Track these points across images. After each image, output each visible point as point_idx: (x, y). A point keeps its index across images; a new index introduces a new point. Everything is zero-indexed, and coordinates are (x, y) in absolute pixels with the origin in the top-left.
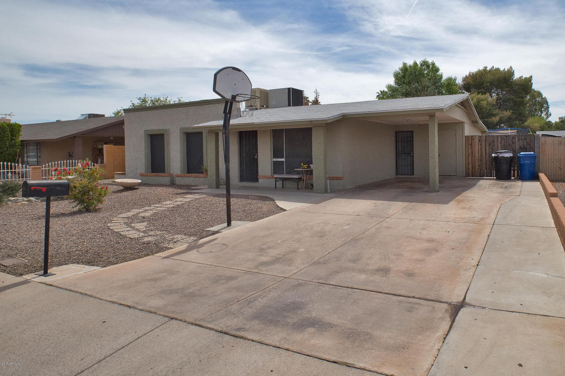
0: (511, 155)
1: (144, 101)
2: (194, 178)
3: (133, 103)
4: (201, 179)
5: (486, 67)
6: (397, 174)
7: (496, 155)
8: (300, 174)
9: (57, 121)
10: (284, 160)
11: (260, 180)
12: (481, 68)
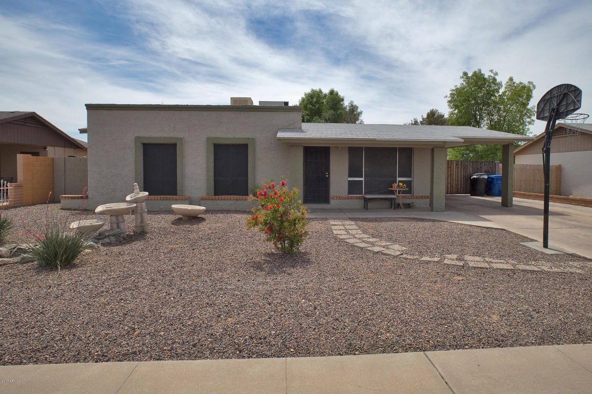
0: (487, 177)
7: (476, 177)
10: (362, 179)
11: (332, 201)
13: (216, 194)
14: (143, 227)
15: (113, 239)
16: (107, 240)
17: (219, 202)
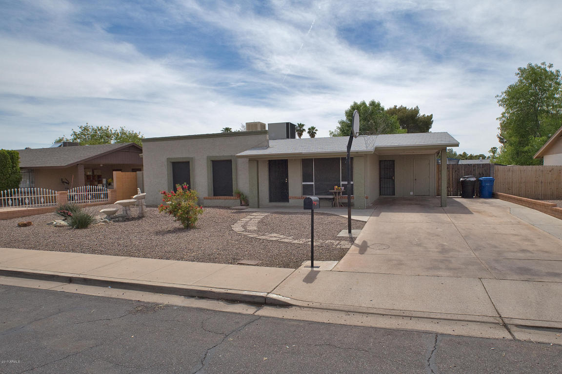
0: (475, 179)
1: (86, 129)
2: (223, 200)
3: (74, 132)
4: (231, 200)
5: (396, 106)
6: (380, 194)
7: (464, 179)
8: (333, 195)
9: (26, 148)
10: (313, 183)
11: (290, 200)
12: (392, 107)
13: (214, 195)
14: (142, 213)
15: (121, 219)
16: (117, 219)
17: (215, 201)
